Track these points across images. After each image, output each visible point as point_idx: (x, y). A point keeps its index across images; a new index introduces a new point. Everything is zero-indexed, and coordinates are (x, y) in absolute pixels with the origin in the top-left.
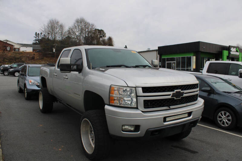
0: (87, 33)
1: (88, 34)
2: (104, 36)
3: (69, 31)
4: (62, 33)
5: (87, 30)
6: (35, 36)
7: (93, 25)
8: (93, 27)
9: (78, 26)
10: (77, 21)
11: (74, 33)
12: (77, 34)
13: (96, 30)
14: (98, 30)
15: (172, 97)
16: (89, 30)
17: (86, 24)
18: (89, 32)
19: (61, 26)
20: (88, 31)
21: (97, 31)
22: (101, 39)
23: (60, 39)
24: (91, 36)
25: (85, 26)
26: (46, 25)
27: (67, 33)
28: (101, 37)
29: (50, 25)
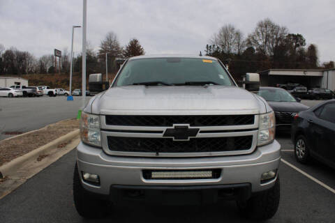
0: (275, 41)
1: (277, 43)
2: (302, 44)
3: (248, 40)
4: (238, 43)
5: (275, 36)
6: (206, 49)
7: (285, 29)
8: (285, 32)
9: (262, 32)
10: (261, 25)
11: (256, 41)
12: (260, 43)
13: (289, 35)
14: (293, 35)
15: (164, 135)
16: (278, 37)
17: (274, 28)
18: (278, 40)
19: (238, 35)
20: (276, 38)
21: (292, 37)
22: (297, 49)
23: (237, 52)
24: (281, 45)
25: (272, 31)
26: (218, 33)
27: (246, 43)
28: (297, 46)
29: (222, 34)
